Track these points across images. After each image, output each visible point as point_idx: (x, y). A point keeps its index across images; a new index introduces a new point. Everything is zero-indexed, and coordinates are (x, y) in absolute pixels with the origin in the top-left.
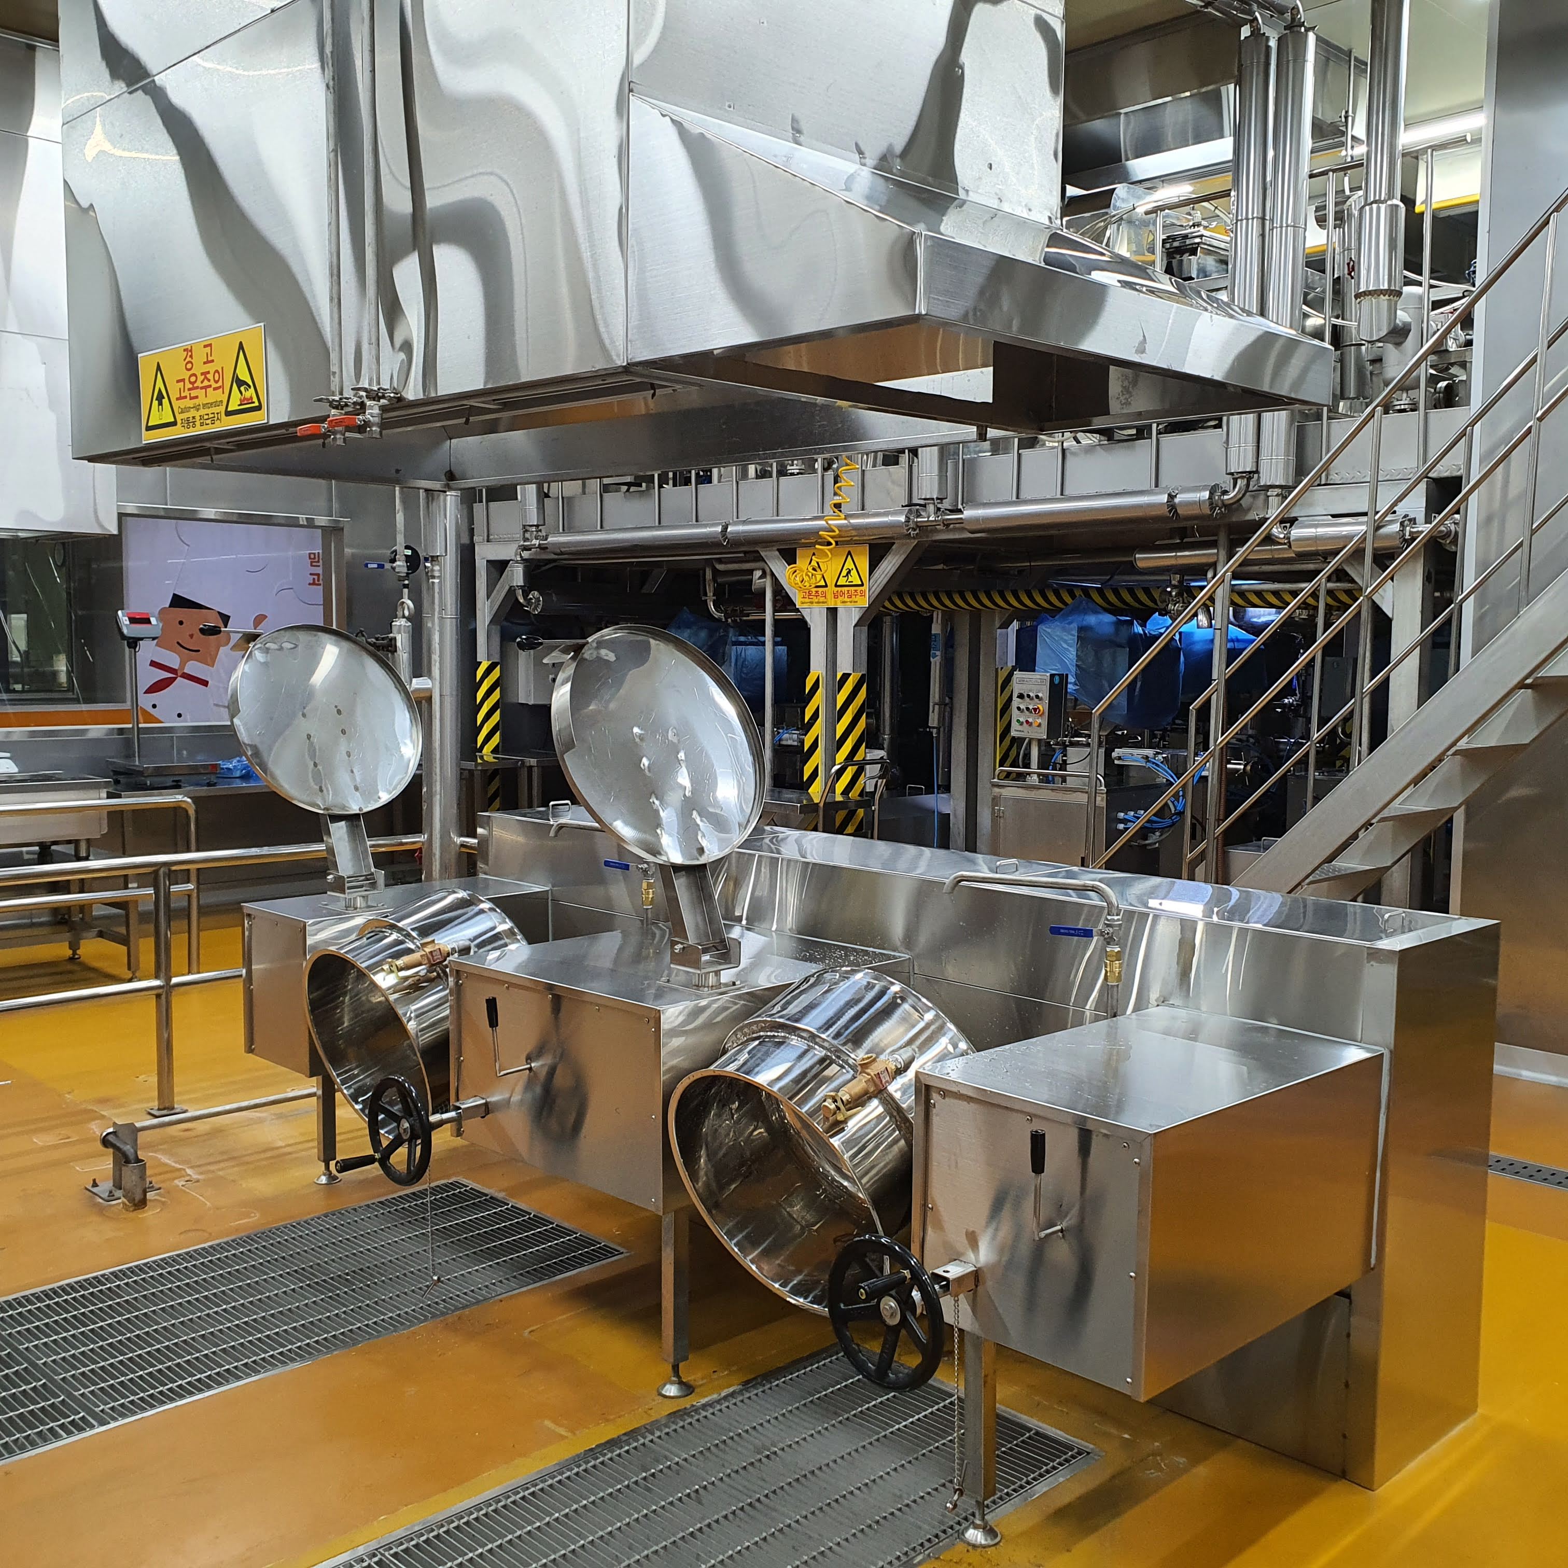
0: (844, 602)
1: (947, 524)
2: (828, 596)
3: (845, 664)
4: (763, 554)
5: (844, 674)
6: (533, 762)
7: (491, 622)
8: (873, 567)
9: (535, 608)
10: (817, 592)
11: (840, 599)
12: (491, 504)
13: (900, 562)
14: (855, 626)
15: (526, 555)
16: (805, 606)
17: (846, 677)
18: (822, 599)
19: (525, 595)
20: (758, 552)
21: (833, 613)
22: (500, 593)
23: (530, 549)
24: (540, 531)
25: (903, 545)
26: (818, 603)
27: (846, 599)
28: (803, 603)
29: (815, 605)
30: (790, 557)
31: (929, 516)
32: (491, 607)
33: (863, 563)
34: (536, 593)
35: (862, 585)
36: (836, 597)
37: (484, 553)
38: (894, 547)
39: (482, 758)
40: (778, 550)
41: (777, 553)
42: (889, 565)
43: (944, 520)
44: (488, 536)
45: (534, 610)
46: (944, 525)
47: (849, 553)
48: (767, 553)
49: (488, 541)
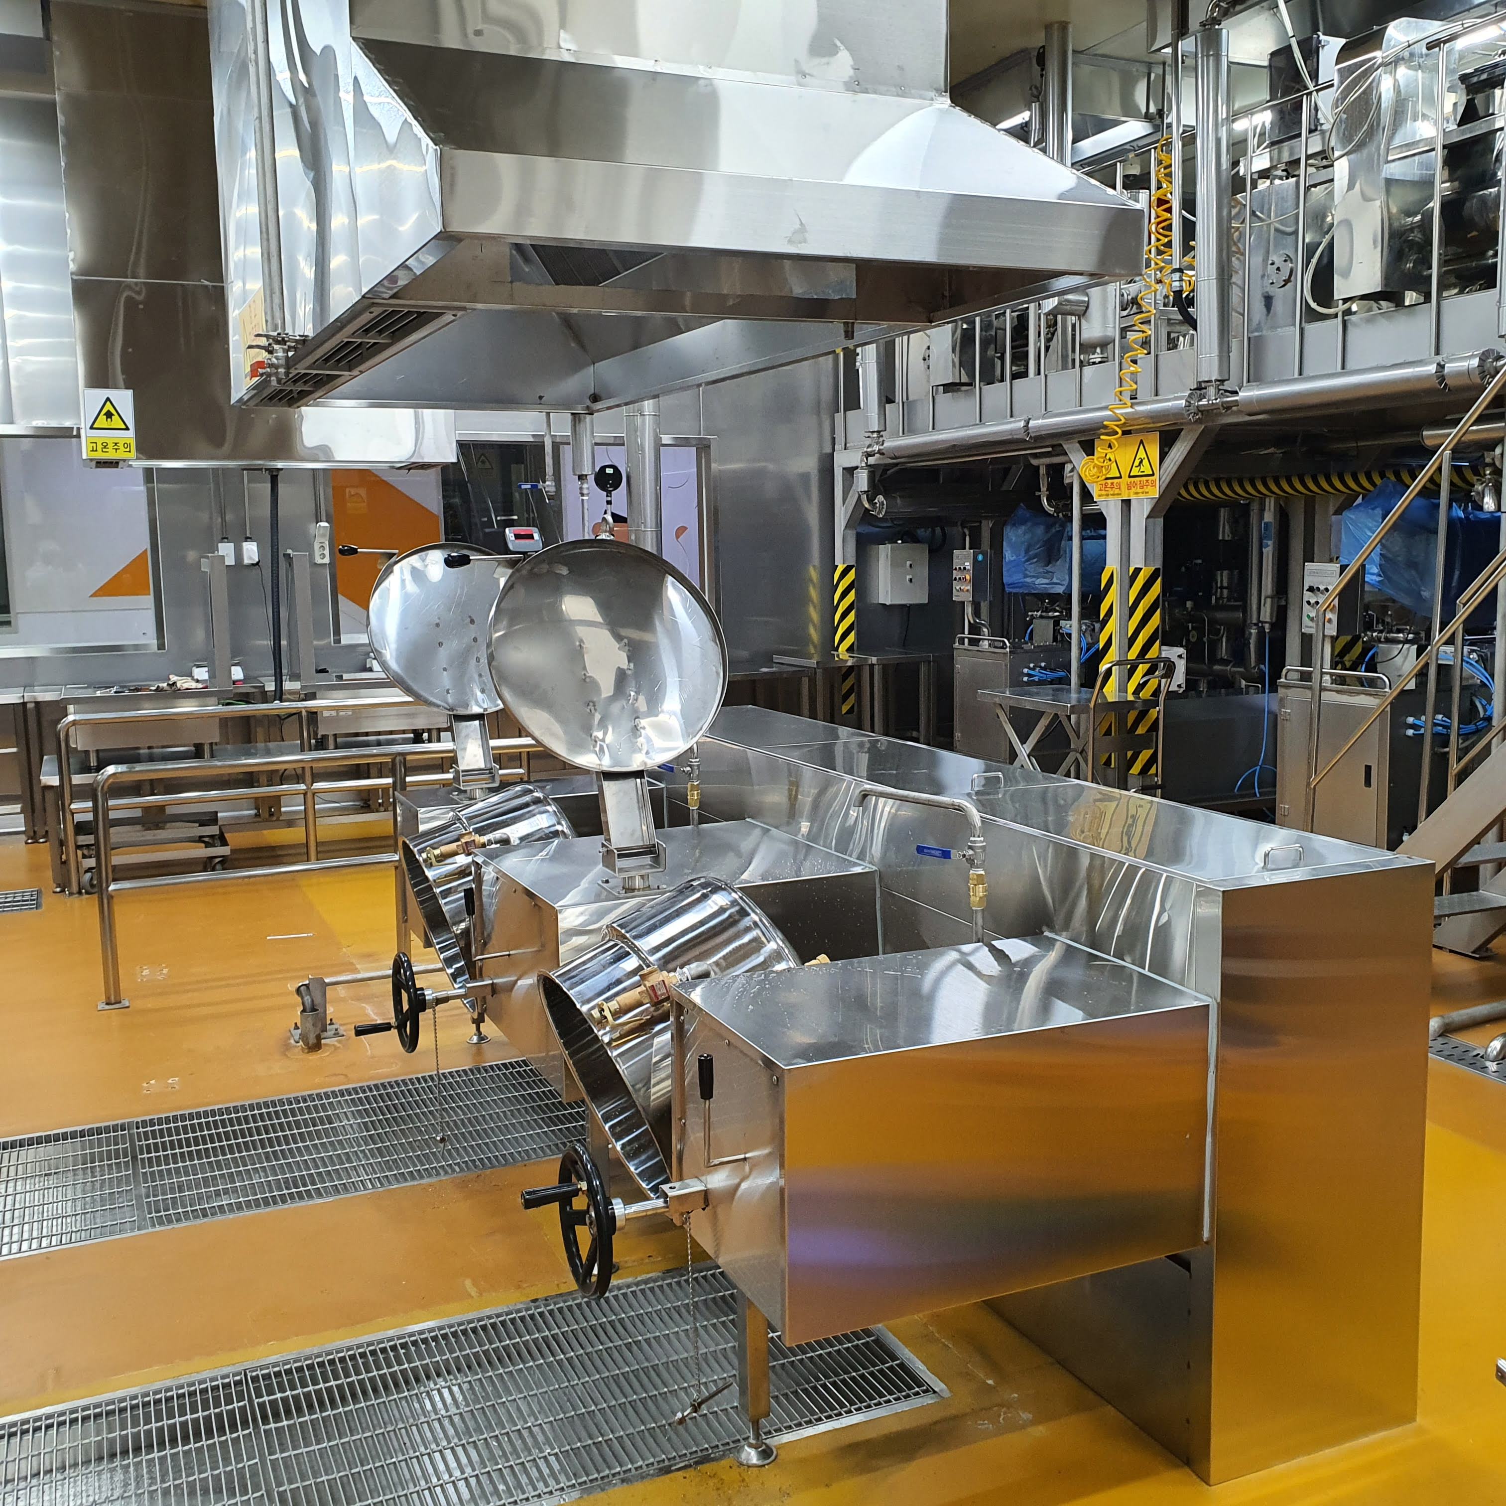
0: (1137, 493)
1: (1228, 407)
2: (1122, 487)
3: (1137, 560)
4: (1065, 447)
5: (1136, 569)
6: (874, 660)
7: (846, 527)
8: (1163, 457)
9: (880, 512)
10: (1112, 483)
11: (1133, 490)
12: (849, 413)
13: (1188, 448)
14: (1148, 517)
15: (872, 460)
16: (1102, 499)
17: (1138, 571)
18: (1117, 491)
19: (871, 500)
20: (1061, 445)
21: (1127, 503)
22: (852, 500)
23: (874, 455)
24: (882, 436)
25: (1191, 430)
26: (1113, 495)
27: (1139, 490)
28: (1100, 496)
29: (1110, 498)
30: (1089, 448)
31: (1211, 398)
32: (846, 512)
33: (1154, 451)
34: (881, 496)
35: (1153, 475)
36: (1129, 488)
37: (842, 460)
38: (1182, 433)
39: (838, 656)
40: (1080, 442)
41: (1078, 445)
42: (1178, 452)
43: (1223, 403)
44: (845, 445)
45: (878, 513)
46: (1224, 408)
47: (1141, 442)
48: (1070, 446)
49: (845, 449)
